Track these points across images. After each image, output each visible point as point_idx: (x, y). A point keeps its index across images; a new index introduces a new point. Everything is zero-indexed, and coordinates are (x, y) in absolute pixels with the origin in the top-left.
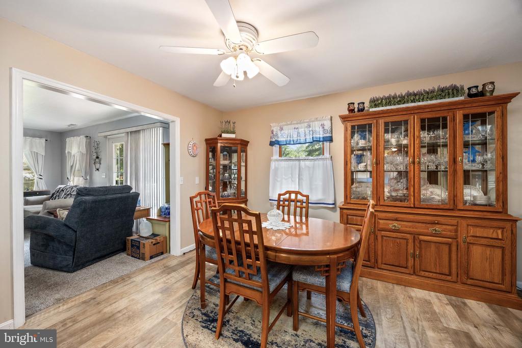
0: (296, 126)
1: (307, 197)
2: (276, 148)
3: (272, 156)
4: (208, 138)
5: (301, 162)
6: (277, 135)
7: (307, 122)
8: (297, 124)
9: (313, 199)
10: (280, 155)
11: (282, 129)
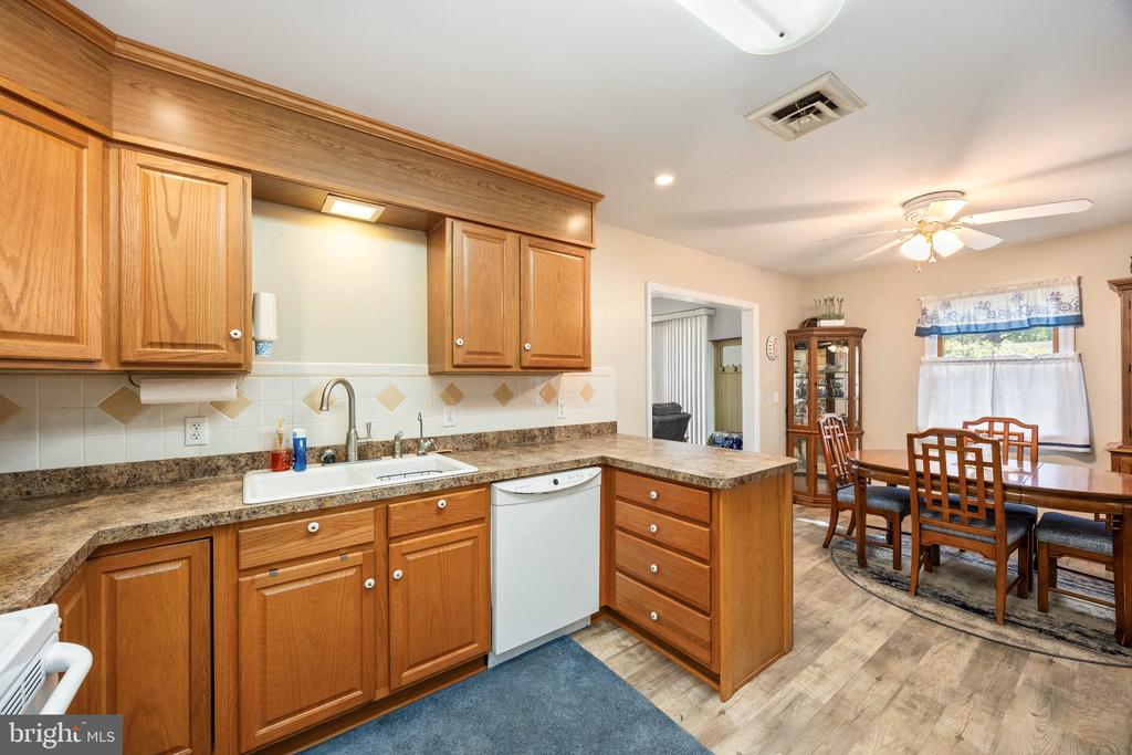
0: (985, 299)
1: (1035, 429)
2: (932, 341)
3: (923, 354)
4: (791, 328)
5: (998, 365)
6: (935, 316)
7: (1013, 291)
8: (987, 294)
9: (1043, 435)
10: (940, 354)
11: (947, 305)
